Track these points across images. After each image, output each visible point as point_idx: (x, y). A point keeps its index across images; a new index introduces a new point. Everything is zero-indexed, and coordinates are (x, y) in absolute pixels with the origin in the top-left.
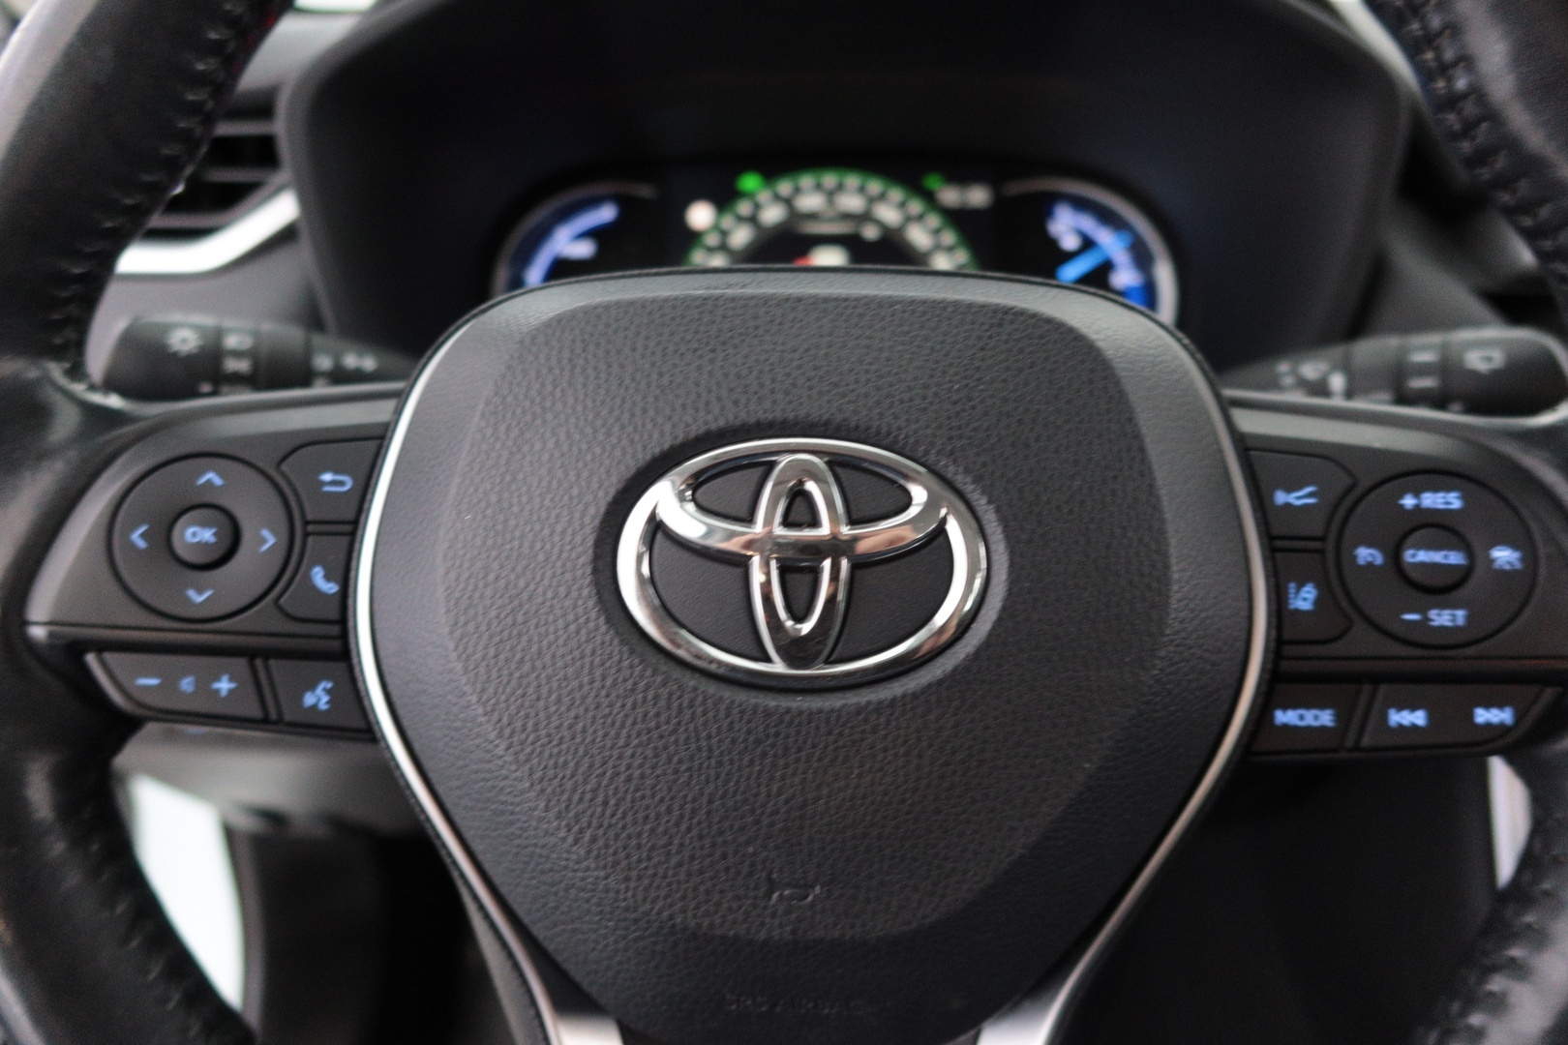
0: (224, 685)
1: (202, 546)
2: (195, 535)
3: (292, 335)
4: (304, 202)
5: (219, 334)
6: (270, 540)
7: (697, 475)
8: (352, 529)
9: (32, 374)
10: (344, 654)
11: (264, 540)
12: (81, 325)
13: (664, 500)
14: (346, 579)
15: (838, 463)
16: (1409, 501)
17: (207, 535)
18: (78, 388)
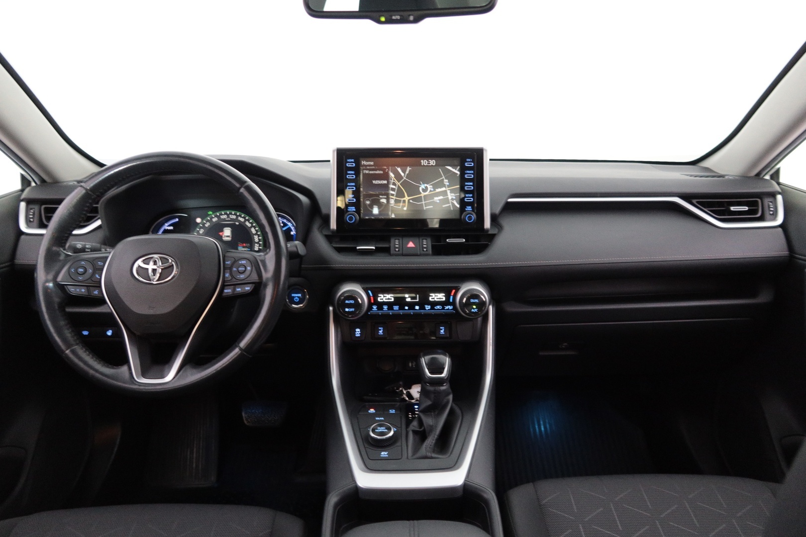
0: (83, 290)
1: (82, 272)
2: (81, 270)
3: (98, 245)
4: (102, 221)
5: (85, 245)
6: (91, 271)
7: (144, 260)
8: (102, 270)
9: (58, 249)
10: (100, 287)
11: (90, 271)
12: (65, 243)
13: (139, 262)
14: (101, 276)
15: (161, 258)
16: (240, 262)
17: (82, 270)
18: (65, 252)
